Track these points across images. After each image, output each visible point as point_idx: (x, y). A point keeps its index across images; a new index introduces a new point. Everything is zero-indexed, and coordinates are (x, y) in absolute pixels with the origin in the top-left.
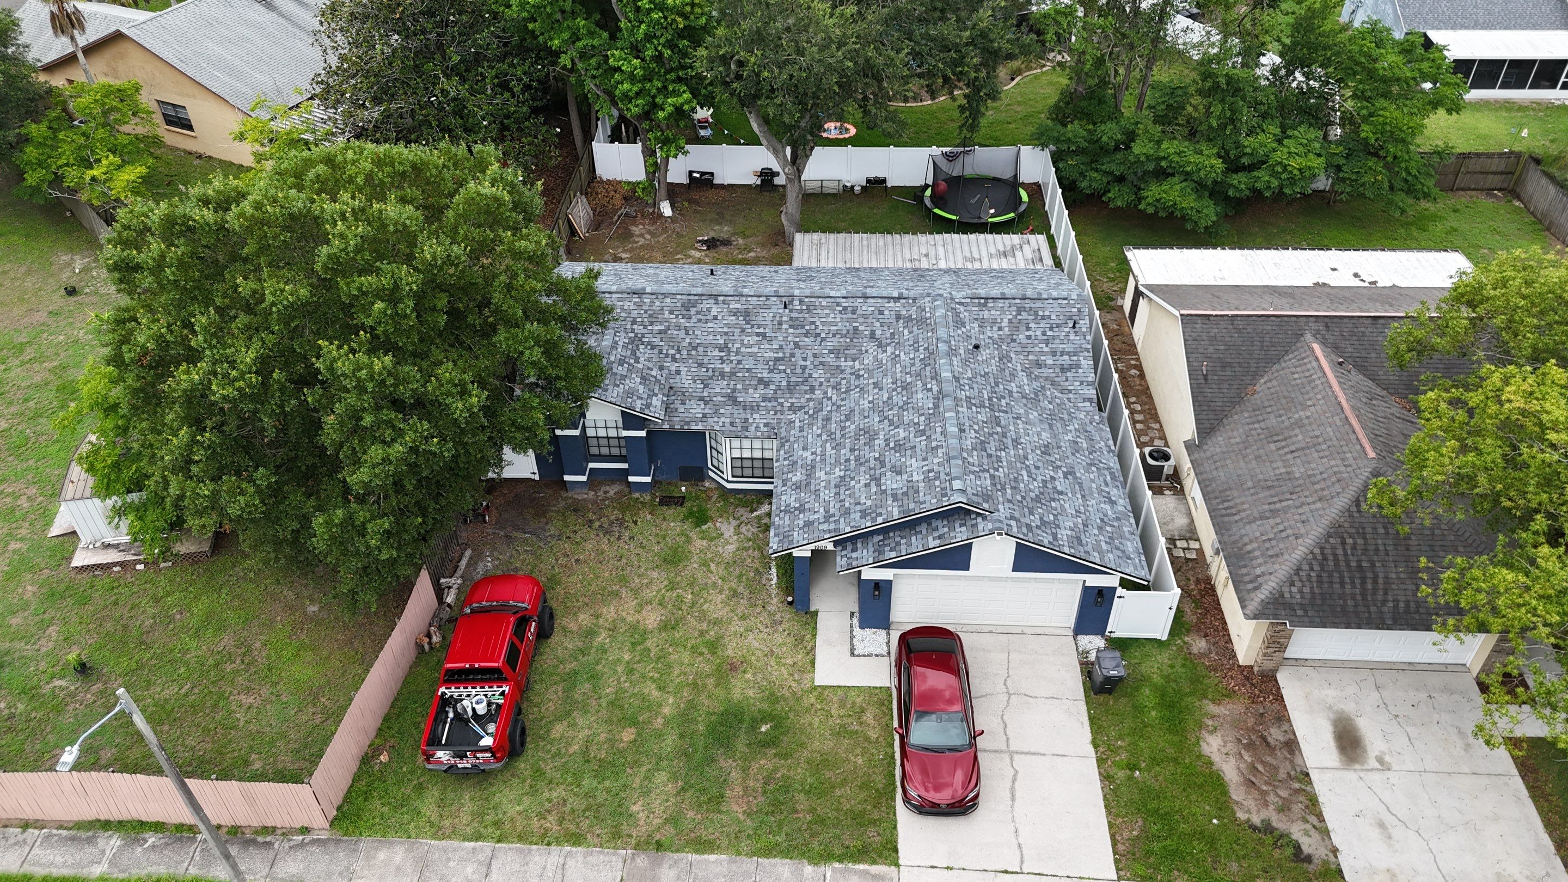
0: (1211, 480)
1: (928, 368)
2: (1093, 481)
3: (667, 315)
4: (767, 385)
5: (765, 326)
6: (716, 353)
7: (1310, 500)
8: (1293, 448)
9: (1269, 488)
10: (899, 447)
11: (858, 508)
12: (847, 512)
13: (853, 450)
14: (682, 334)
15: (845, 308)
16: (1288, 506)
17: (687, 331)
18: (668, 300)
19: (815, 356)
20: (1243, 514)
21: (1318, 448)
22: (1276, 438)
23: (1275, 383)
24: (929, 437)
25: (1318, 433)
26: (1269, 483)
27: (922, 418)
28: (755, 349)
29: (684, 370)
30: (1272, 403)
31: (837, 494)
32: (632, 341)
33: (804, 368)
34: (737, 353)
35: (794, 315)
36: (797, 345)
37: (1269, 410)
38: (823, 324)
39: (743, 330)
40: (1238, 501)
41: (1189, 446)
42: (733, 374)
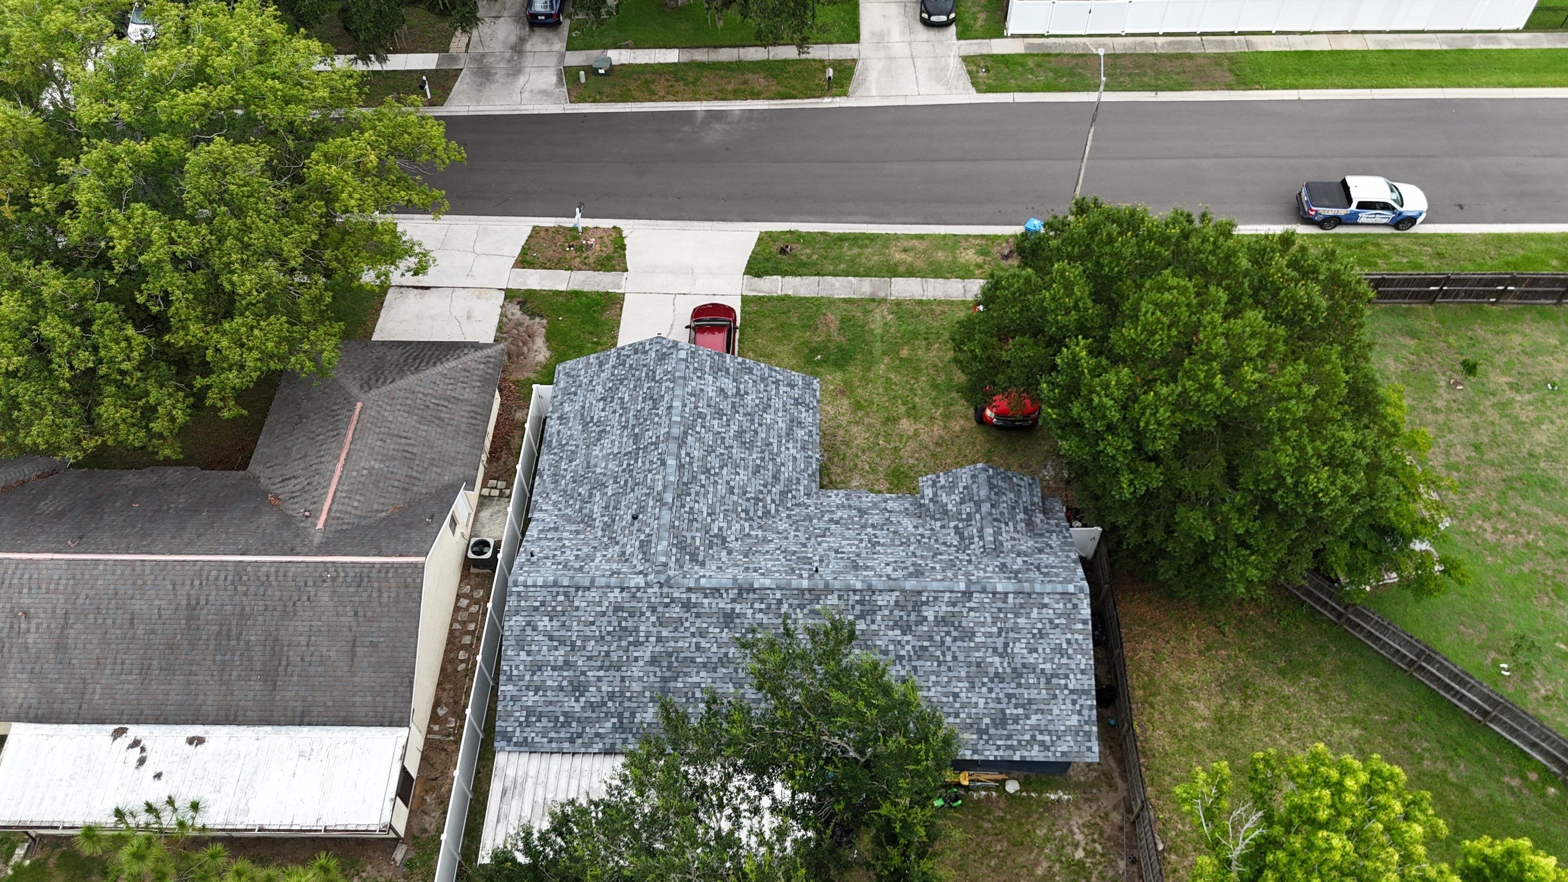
0: (472, 447)
1: (685, 480)
2: (570, 429)
3: (938, 566)
4: (831, 520)
5: (836, 558)
6: (882, 541)
7: (420, 395)
8: (403, 441)
9: (439, 419)
10: (720, 413)
11: (754, 378)
12: (763, 379)
13: (756, 432)
14: (918, 553)
15: (756, 571)
16: (436, 398)
17: (914, 554)
18: (939, 577)
19: (787, 538)
20: (468, 408)
21: (386, 431)
22: (408, 455)
23: (375, 507)
24: (696, 408)
25: (379, 443)
26: (437, 422)
27: (698, 429)
28: (844, 543)
29: (911, 528)
30: (390, 489)
31: (769, 399)
32: (967, 547)
33: (796, 530)
34: (861, 541)
35: (809, 567)
36: (804, 545)
37: (396, 484)
38: (778, 560)
39: (858, 555)
40: (465, 420)
41: (471, 487)
42: (864, 527)
